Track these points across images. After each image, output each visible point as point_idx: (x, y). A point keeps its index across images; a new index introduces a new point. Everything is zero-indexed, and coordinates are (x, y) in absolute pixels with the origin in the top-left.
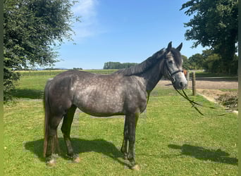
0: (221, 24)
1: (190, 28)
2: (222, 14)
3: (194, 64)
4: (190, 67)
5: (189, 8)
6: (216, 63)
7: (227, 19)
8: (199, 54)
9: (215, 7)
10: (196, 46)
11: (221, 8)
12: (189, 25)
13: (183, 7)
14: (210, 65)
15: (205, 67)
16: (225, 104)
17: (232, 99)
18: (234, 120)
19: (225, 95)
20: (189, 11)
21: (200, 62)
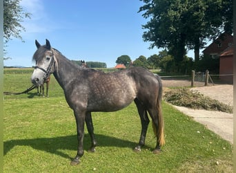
0: (172, 28)
1: (147, 30)
2: (172, 19)
3: (152, 64)
4: (149, 67)
5: (146, 11)
6: (169, 63)
7: (177, 24)
8: (155, 55)
9: (166, 12)
10: (153, 47)
11: (172, 13)
12: (146, 27)
13: (141, 10)
14: (165, 65)
15: (161, 66)
16: (169, 101)
17: (174, 96)
18: (171, 114)
19: (170, 93)
20: (146, 14)
21: (157, 62)
